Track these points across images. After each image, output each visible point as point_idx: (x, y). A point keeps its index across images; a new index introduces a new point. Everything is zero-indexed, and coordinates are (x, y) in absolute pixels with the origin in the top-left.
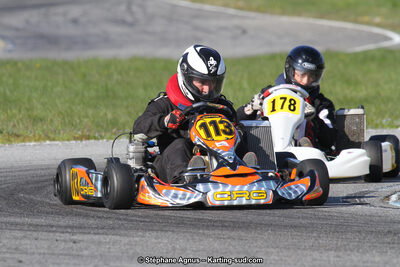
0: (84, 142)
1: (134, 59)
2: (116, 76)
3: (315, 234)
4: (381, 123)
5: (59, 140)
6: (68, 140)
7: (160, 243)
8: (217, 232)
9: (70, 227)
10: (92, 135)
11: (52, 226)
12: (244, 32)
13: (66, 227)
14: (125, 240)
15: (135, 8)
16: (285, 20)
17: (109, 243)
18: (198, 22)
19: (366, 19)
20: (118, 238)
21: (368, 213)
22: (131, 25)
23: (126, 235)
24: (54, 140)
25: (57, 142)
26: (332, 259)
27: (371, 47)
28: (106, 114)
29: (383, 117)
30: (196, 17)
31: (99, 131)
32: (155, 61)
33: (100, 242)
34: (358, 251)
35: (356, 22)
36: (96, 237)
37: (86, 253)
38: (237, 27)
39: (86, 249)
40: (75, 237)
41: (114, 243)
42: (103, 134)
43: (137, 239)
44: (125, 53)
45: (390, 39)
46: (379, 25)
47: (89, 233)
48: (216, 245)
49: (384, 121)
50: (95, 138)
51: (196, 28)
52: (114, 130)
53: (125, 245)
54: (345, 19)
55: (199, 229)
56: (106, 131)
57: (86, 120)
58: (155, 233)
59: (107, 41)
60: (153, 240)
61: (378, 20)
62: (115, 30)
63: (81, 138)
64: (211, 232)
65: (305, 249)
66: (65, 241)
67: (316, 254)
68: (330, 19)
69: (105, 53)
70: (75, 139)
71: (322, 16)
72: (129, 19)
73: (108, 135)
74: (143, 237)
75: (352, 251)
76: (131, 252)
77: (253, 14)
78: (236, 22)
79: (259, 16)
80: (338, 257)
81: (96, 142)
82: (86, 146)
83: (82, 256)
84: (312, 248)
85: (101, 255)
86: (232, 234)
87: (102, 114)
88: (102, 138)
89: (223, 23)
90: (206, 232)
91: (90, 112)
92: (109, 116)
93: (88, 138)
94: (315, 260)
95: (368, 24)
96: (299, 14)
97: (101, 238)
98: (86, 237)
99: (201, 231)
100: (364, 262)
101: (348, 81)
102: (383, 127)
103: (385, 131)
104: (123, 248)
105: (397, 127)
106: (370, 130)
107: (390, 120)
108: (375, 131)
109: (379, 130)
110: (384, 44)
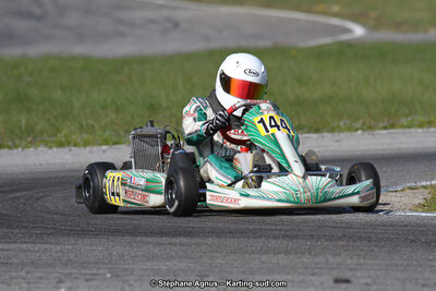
2: (26, 78)
4: (338, 126)
7: (94, 250)
8: (157, 239)
10: (4, 143)
12: (176, 25)
14: (58, 248)
16: (226, 10)
17: (38, 251)
18: (119, 14)
19: (322, 7)
20: (47, 246)
22: (39, 18)
23: (55, 244)
26: (281, 262)
27: (328, 40)
28: (19, 120)
29: (340, 119)
30: (116, 7)
31: (12, 140)
32: (73, 58)
33: (28, 250)
34: (310, 254)
35: (308, 11)
36: (24, 246)
37: (15, 261)
38: (168, 20)
41: (45, 251)
42: (17, 142)
43: (69, 247)
44: (34, 51)
45: (349, 31)
46: (336, 15)
47: (16, 242)
48: (156, 251)
49: (342, 123)
50: (10, 148)
51: (118, 21)
52: (29, 139)
53: (56, 252)
54: (298, 8)
55: (137, 236)
56: (21, 138)
58: (88, 241)
60: (87, 248)
61: (336, 9)
62: (21, 25)
64: (149, 239)
65: (252, 253)
67: (264, 258)
69: (14, 51)
71: (269, 5)
72: (37, 10)
73: (23, 143)
74: (75, 244)
75: (303, 254)
76: (64, 259)
78: (165, 13)
79: (193, 6)
81: (11, 151)
83: (11, 264)
84: (260, 252)
85: (32, 263)
86: (174, 240)
87: (14, 119)
88: (16, 147)
89: (149, 14)
90: (144, 239)
92: (23, 122)
94: (262, 262)
95: (324, 13)
97: (30, 246)
98: (12, 246)
99: (139, 239)
100: (316, 264)
101: (300, 80)
102: (340, 130)
103: (342, 135)
104: (54, 255)
105: (357, 130)
106: (325, 134)
107: (348, 122)
108: (330, 135)
109: (336, 134)
110: (345, 37)
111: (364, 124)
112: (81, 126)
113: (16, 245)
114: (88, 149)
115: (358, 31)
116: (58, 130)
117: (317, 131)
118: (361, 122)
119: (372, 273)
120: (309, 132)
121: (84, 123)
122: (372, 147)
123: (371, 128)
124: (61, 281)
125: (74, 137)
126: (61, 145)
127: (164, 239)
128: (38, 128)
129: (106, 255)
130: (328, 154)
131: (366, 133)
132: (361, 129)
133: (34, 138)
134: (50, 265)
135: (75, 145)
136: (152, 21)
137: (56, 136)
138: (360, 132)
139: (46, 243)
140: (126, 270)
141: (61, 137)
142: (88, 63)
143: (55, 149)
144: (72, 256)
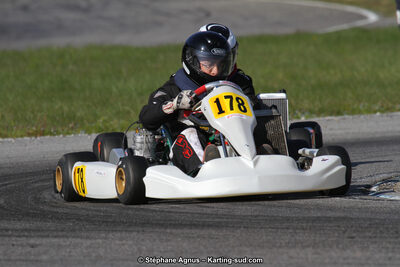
0: (38, 138)
2: (71, 67)
3: (291, 231)
4: (358, 108)
5: (12, 137)
6: (22, 136)
7: (123, 245)
8: (186, 231)
9: (26, 230)
10: (47, 130)
11: (7, 230)
12: (208, 14)
13: (22, 230)
14: (89, 242)
17: (69, 246)
20: (79, 240)
21: (347, 206)
22: (86, 10)
23: (87, 238)
24: (6, 136)
25: (10, 139)
27: (345, 26)
28: (61, 108)
29: (360, 102)
33: (59, 246)
34: (337, 247)
36: (56, 240)
37: (45, 257)
38: (200, 10)
39: (45, 253)
40: (32, 241)
41: (75, 246)
42: (60, 129)
43: (100, 241)
44: (80, 41)
45: (363, 17)
47: (48, 236)
48: (185, 245)
49: (361, 106)
50: (51, 134)
52: (71, 125)
53: (87, 248)
55: (166, 228)
56: (63, 125)
57: (39, 114)
58: (118, 235)
59: (60, 28)
60: (117, 242)
62: (68, 17)
63: (35, 134)
64: (179, 231)
65: (280, 247)
66: (22, 245)
67: (292, 252)
69: (59, 42)
70: (29, 135)
72: (84, 4)
73: (66, 129)
74: (106, 238)
75: (331, 247)
76: (94, 255)
78: (198, 4)
80: (317, 253)
81: (52, 137)
82: (42, 142)
83: (41, 261)
84: (288, 245)
85: (61, 260)
87: (57, 107)
88: (58, 133)
89: (183, 5)
90: (174, 231)
91: (45, 105)
92: (66, 108)
93: (43, 134)
94: (291, 257)
98: (45, 241)
99: (168, 231)
100: (344, 259)
102: (360, 113)
103: (362, 117)
104: (85, 251)
105: (375, 112)
106: (346, 116)
107: (367, 104)
108: (351, 117)
109: (356, 116)
110: (360, 23)
111: (382, 107)
112: (118, 112)
113: (48, 240)
115: (372, 17)
116: (96, 117)
117: (339, 113)
118: (379, 104)
120: (331, 115)
122: (390, 129)
123: (389, 109)
125: (112, 123)
126: (99, 131)
127: (193, 231)
128: (78, 114)
129: (136, 249)
130: (349, 137)
131: (385, 114)
132: (379, 111)
133: (75, 124)
136: (186, 11)
138: (378, 114)
139: (78, 237)
141: (100, 122)
143: (94, 135)
144: (101, 252)
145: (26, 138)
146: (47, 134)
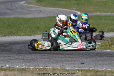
1: (14, 18)
2: (10, 22)
6: (1, 36)
15: (13, 6)
16: (51, 8)
18: (29, 9)
19: (71, 8)
28: (10, 31)
30: (28, 8)
32: (20, 18)
35: (68, 9)
38: (39, 10)
42: (10, 35)
44: (13, 16)
45: (77, 13)
46: (74, 10)
50: (8, 36)
51: (29, 11)
54: (66, 8)
56: (10, 34)
61: (74, 8)
68: (62, 8)
69: (7, 17)
70: (3, 36)
71: (60, 8)
77: (42, 7)
78: (38, 9)
79: (44, 7)
88: (9, 36)
92: (11, 31)
93: (6, 36)
95: (72, 9)
96: (54, 7)
112: (23, 32)
114: (24, 36)
115: (79, 13)
116: (18, 33)
119: (88, 62)
121: (24, 31)
124: (23, 63)
125: (21, 34)
126: (19, 36)
133: (13, 34)
134: (20, 60)
135: (22, 36)
136: (36, 11)
137: (17, 33)
140: (36, 61)
141: (19, 34)
142: (23, 19)
143: (17, 36)
145: (2, 37)
146: (7, 36)
